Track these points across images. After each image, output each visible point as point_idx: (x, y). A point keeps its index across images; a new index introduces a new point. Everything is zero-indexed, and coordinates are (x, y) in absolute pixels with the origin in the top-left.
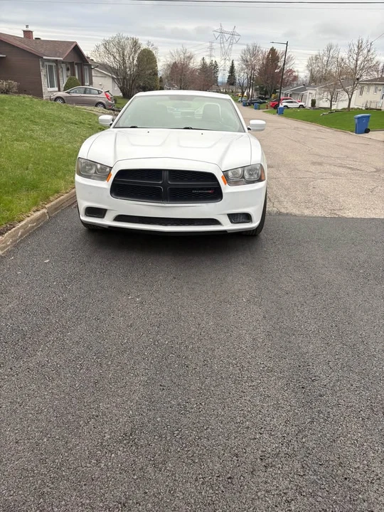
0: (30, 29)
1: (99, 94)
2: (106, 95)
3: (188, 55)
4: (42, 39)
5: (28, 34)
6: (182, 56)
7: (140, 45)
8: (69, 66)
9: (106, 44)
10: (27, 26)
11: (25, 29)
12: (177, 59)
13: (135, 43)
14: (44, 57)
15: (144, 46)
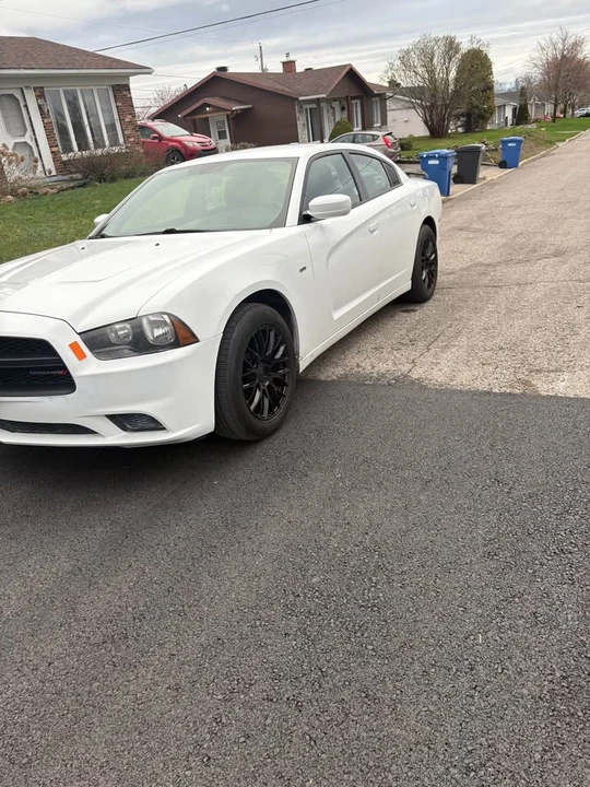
0: (292, 58)
1: (374, 140)
2: (385, 140)
3: (571, 41)
4: (315, 68)
5: (289, 66)
6: (560, 46)
7: (458, 45)
8: (345, 103)
9: (404, 58)
10: (288, 55)
11: (285, 59)
12: (550, 53)
13: (451, 46)
14: (301, 98)
15: (465, 46)
